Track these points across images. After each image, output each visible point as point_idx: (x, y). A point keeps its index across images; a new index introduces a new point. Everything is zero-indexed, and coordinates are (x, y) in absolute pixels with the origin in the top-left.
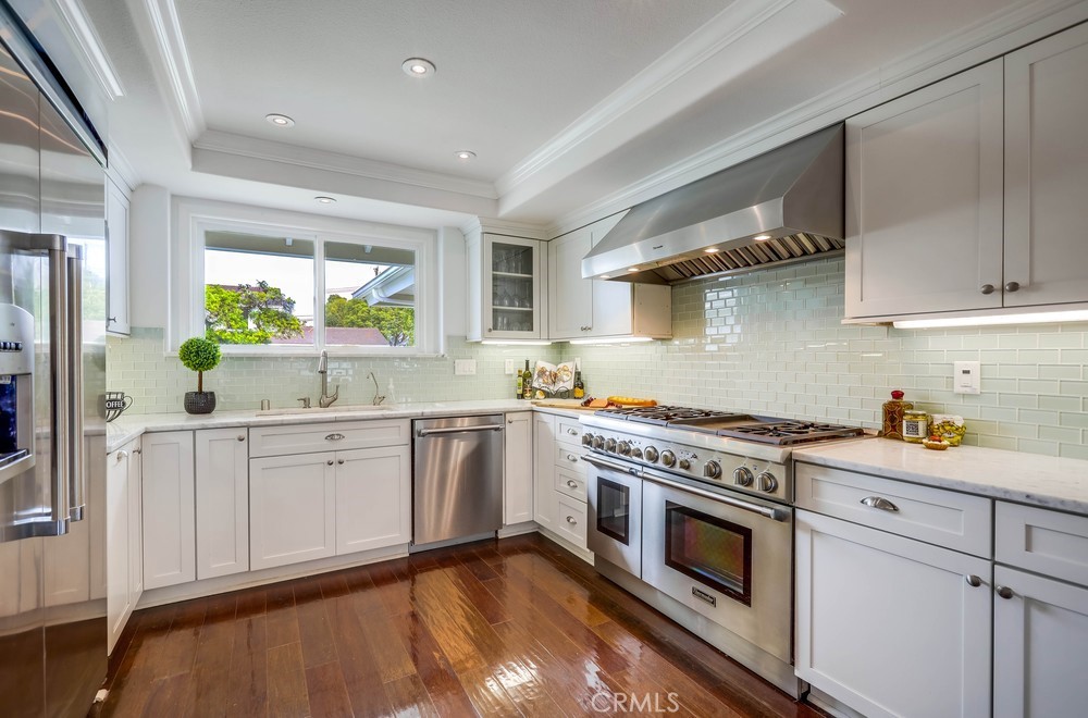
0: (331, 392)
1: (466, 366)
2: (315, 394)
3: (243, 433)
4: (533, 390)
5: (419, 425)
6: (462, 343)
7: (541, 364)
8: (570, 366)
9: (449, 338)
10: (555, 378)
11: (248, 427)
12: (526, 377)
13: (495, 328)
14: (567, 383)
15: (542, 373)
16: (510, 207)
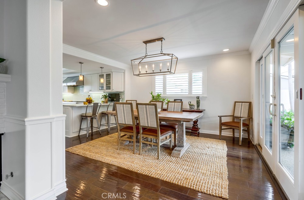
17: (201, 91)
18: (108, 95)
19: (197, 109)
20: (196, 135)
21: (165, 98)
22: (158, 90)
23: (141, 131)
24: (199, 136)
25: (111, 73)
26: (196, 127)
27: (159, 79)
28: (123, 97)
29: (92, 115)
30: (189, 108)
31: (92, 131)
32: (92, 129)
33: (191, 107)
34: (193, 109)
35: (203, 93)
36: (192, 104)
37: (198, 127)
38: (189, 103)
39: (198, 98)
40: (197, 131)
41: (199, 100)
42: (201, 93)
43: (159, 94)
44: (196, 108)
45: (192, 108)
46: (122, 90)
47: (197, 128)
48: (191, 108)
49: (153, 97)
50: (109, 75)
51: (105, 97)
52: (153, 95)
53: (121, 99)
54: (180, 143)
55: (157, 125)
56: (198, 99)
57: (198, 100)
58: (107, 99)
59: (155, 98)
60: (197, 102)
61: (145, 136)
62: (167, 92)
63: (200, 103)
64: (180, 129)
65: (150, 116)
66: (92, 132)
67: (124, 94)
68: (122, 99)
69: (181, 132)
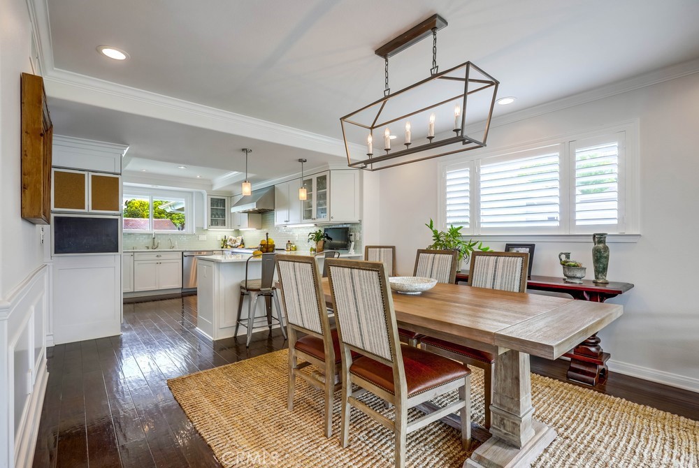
0: (156, 244)
1: (203, 237)
2: (150, 246)
3: (132, 254)
4: (227, 245)
5: (184, 254)
6: (201, 230)
7: (231, 237)
8: (240, 238)
9: (197, 228)
10: (235, 241)
11: (134, 252)
12: (225, 241)
13: (212, 225)
14: (239, 243)
15: (231, 240)
16: (216, 188)
17: (615, 214)
18: (323, 232)
19: (595, 283)
20: (592, 383)
21: (475, 240)
22: (455, 214)
23: (348, 362)
24: (607, 388)
25: (327, 173)
26: (593, 349)
27: (456, 180)
28: (358, 238)
29: (262, 287)
30: (563, 276)
31: (270, 327)
32: (270, 322)
33: (570, 274)
34: (577, 281)
35: (622, 219)
36: (573, 259)
37: (598, 349)
38: (563, 258)
39: (600, 238)
40: (594, 365)
41: (606, 249)
42: (615, 222)
43: (456, 227)
44: (590, 275)
45: (574, 277)
46: (356, 220)
47: (595, 355)
48: (569, 277)
49: (437, 236)
50: (324, 178)
51: (318, 237)
52: (435, 232)
53: (353, 243)
54: (504, 425)
55: (392, 350)
56: (600, 242)
57: (601, 246)
58: (321, 243)
59: (441, 239)
60: (594, 255)
61: (360, 382)
62: (483, 219)
63: (607, 258)
64: (506, 370)
65: (365, 311)
66: (271, 330)
67: (361, 228)
68: (356, 242)
69: (509, 380)
